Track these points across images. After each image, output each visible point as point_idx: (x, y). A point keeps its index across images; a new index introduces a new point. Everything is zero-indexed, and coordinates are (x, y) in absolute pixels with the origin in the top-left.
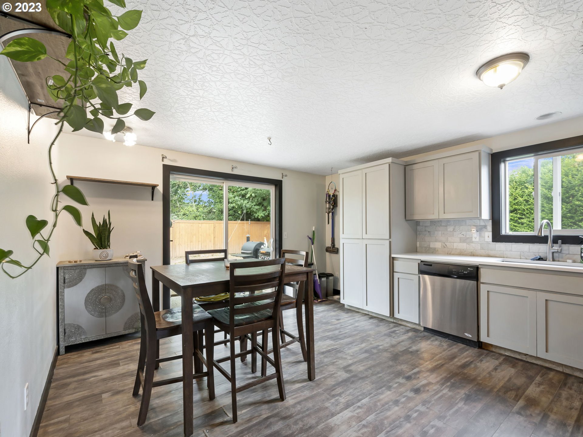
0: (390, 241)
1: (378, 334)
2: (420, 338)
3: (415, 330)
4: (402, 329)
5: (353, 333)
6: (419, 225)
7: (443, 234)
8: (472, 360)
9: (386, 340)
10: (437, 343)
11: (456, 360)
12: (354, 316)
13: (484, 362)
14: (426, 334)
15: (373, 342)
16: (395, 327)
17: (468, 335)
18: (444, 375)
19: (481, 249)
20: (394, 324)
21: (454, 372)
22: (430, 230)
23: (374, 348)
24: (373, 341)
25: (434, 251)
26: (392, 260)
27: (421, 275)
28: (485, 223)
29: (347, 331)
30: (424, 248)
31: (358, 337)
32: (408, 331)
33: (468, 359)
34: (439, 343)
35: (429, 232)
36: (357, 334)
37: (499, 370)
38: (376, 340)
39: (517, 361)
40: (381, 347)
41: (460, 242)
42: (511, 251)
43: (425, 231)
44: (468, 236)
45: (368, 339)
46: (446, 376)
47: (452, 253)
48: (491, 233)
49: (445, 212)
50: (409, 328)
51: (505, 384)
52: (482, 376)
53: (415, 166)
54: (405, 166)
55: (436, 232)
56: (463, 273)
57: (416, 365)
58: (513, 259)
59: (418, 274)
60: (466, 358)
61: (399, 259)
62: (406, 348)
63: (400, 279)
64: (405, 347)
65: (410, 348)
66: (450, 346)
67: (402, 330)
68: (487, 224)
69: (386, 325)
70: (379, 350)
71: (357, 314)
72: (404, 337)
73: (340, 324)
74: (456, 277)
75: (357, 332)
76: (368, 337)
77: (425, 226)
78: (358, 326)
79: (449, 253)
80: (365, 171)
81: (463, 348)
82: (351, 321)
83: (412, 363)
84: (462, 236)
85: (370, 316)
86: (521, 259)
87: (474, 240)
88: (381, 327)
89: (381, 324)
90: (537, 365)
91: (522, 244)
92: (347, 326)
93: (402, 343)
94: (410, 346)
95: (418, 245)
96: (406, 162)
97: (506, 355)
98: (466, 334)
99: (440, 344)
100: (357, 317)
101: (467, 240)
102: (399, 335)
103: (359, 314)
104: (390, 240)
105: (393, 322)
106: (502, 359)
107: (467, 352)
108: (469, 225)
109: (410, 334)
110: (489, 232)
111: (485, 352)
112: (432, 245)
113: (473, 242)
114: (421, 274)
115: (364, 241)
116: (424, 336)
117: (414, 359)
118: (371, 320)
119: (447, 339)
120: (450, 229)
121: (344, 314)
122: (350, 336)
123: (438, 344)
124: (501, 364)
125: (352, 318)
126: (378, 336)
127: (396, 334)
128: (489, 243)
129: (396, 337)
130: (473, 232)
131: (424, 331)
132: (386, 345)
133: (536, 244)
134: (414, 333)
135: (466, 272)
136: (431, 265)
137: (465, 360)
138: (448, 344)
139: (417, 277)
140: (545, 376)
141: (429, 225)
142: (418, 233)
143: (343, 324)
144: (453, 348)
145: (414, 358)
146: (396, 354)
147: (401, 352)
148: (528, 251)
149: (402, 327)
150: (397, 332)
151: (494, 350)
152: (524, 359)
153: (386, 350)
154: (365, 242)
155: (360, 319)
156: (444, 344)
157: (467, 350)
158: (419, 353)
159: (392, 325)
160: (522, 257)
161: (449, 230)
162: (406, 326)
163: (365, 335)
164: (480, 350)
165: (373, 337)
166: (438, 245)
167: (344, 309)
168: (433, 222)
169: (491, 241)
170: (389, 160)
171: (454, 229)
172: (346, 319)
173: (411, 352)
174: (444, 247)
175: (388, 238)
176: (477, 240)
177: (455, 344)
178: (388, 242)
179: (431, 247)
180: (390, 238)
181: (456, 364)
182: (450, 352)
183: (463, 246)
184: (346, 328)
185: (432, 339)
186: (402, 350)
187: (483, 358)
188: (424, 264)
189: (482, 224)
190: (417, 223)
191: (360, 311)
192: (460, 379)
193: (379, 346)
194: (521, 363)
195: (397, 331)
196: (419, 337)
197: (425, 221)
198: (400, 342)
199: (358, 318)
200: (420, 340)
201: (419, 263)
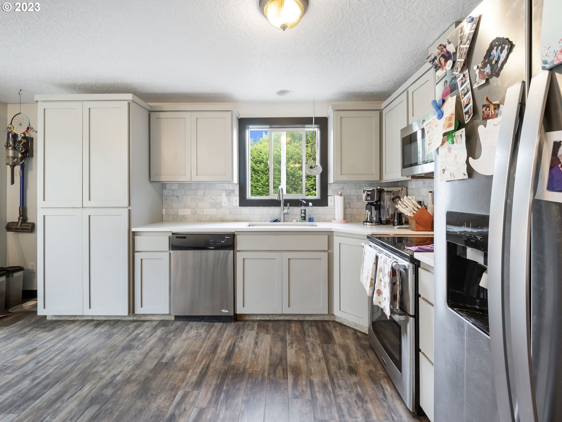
0: (129, 210)
1: (112, 351)
2: (172, 334)
3: (164, 323)
4: (147, 327)
5: (63, 370)
6: (165, 189)
7: (193, 198)
8: (233, 342)
9: (126, 358)
10: (193, 333)
11: (219, 350)
12: (66, 332)
13: (244, 338)
14: (178, 323)
15: (104, 374)
16: (136, 327)
17: (225, 311)
18: (214, 382)
19: (229, 215)
20: (135, 324)
21: (223, 371)
22: (177, 195)
23: (106, 386)
24: (104, 370)
25: (182, 220)
26: (132, 236)
27: (172, 252)
28: (233, 187)
29: (51, 371)
30: (171, 216)
31: (74, 376)
32: (155, 329)
33: (230, 342)
34: (196, 331)
35: (177, 196)
36: (72, 369)
37: (259, 343)
38: (109, 366)
39: (267, 324)
40: (118, 378)
41: (210, 208)
42: (254, 215)
43: (173, 195)
44: (217, 201)
45: (95, 370)
46: (217, 384)
47: (202, 220)
48: (238, 198)
49: (198, 174)
50: (157, 323)
51: (270, 359)
52: (249, 361)
53: (162, 115)
54: (149, 111)
55: (185, 196)
56: (221, 243)
57: (177, 386)
58: (255, 222)
59: (168, 250)
60: (228, 342)
61: (143, 234)
62: (158, 359)
63: (143, 261)
64: (156, 358)
65: (163, 356)
66: (208, 331)
67: (147, 330)
68: (235, 189)
69: (123, 329)
70: (116, 385)
71: (72, 326)
72: (153, 340)
73: (35, 361)
74: (212, 248)
75: (73, 364)
76: (95, 366)
77: (173, 190)
78: (74, 351)
79: (199, 220)
80: (87, 105)
81: (221, 328)
82: (59, 345)
83: (171, 385)
84: (213, 201)
85: (94, 323)
86: (261, 221)
87: (223, 205)
88: (116, 336)
89: (115, 330)
90: (281, 320)
91: (262, 207)
92: (52, 359)
93: (151, 354)
94: (162, 353)
95: (164, 213)
96: (151, 107)
97: (257, 320)
98: (223, 311)
99: (197, 333)
100: (72, 331)
101: (217, 205)
102: (143, 340)
103: (76, 324)
104: (130, 208)
105: (134, 321)
106: (256, 327)
107: (226, 332)
108: (218, 189)
109: (159, 332)
110: (237, 196)
111: (241, 323)
112: (181, 212)
113: (222, 207)
114: (172, 250)
115: (85, 210)
116: (177, 328)
117: (172, 375)
118: (98, 330)
119: (202, 323)
120: (200, 193)
121: (45, 333)
122: (58, 381)
123: (195, 334)
124: (257, 333)
125: (62, 337)
126: (112, 356)
127: (140, 340)
128: (237, 208)
129: (140, 346)
130: (223, 196)
131: (175, 320)
132: (127, 369)
133: (272, 207)
134: (164, 328)
135: (224, 242)
136: (185, 238)
137: (228, 345)
138: (205, 330)
139: (168, 254)
140: (291, 331)
141: (177, 188)
142: (164, 198)
143: (41, 359)
144: (212, 333)
145: (171, 372)
146: (145, 380)
147: (151, 371)
148: (266, 214)
149: (146, 324)
150: (141, 335)
151: (247, 318)
152: (272, 319)
153: (127, 381)
154: (87, 212)
155: (77, 334)
156: (201, 331)
157: (225, 329)
158: (176, 360)
159: (131, 326)
160: (262, 220)
161: (198, 194)
162: (151, 321)
163: (89, 363)
164: (236, 323)
165: (104, 361)
166: (187, 212)
167: (46, 323)
168: (182, 185)
169: (238, 205)
170: (129, 97)
171: (204, 194)
172: (49, 345)
173: (166, 363)
174: (194, 214)
175: (126, 204)
176: (226, 205)
177: (212, 326)
178: (126, 211)
179: (179, 214)
180: (129, 205)
181: (221, 357)
182: (210, 340)
183: (212, 212)
184: (49, 363)
185: (186, 330)
186: (152, 367)
187: (242, 333)
188: (177, 237)
189: (231, 188)
190: (163, 185)
191: (76, 318)
192: (232, 378)
193: (115, 376)
194: (270, 324)
195: (141, 333)
196: (171, 332)
197: (173, 183)
198: (147, 354)
199: (74, 332)
200: (174, 336)
201: (169, 237)
